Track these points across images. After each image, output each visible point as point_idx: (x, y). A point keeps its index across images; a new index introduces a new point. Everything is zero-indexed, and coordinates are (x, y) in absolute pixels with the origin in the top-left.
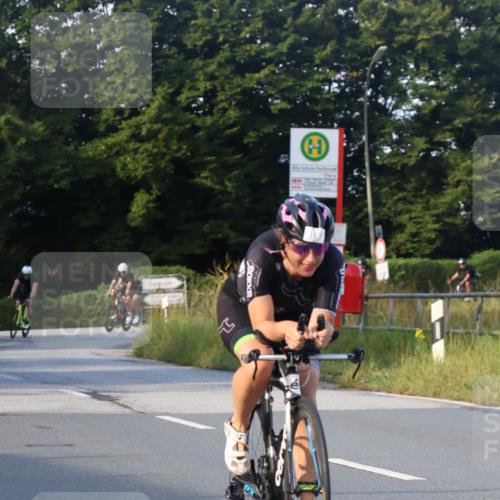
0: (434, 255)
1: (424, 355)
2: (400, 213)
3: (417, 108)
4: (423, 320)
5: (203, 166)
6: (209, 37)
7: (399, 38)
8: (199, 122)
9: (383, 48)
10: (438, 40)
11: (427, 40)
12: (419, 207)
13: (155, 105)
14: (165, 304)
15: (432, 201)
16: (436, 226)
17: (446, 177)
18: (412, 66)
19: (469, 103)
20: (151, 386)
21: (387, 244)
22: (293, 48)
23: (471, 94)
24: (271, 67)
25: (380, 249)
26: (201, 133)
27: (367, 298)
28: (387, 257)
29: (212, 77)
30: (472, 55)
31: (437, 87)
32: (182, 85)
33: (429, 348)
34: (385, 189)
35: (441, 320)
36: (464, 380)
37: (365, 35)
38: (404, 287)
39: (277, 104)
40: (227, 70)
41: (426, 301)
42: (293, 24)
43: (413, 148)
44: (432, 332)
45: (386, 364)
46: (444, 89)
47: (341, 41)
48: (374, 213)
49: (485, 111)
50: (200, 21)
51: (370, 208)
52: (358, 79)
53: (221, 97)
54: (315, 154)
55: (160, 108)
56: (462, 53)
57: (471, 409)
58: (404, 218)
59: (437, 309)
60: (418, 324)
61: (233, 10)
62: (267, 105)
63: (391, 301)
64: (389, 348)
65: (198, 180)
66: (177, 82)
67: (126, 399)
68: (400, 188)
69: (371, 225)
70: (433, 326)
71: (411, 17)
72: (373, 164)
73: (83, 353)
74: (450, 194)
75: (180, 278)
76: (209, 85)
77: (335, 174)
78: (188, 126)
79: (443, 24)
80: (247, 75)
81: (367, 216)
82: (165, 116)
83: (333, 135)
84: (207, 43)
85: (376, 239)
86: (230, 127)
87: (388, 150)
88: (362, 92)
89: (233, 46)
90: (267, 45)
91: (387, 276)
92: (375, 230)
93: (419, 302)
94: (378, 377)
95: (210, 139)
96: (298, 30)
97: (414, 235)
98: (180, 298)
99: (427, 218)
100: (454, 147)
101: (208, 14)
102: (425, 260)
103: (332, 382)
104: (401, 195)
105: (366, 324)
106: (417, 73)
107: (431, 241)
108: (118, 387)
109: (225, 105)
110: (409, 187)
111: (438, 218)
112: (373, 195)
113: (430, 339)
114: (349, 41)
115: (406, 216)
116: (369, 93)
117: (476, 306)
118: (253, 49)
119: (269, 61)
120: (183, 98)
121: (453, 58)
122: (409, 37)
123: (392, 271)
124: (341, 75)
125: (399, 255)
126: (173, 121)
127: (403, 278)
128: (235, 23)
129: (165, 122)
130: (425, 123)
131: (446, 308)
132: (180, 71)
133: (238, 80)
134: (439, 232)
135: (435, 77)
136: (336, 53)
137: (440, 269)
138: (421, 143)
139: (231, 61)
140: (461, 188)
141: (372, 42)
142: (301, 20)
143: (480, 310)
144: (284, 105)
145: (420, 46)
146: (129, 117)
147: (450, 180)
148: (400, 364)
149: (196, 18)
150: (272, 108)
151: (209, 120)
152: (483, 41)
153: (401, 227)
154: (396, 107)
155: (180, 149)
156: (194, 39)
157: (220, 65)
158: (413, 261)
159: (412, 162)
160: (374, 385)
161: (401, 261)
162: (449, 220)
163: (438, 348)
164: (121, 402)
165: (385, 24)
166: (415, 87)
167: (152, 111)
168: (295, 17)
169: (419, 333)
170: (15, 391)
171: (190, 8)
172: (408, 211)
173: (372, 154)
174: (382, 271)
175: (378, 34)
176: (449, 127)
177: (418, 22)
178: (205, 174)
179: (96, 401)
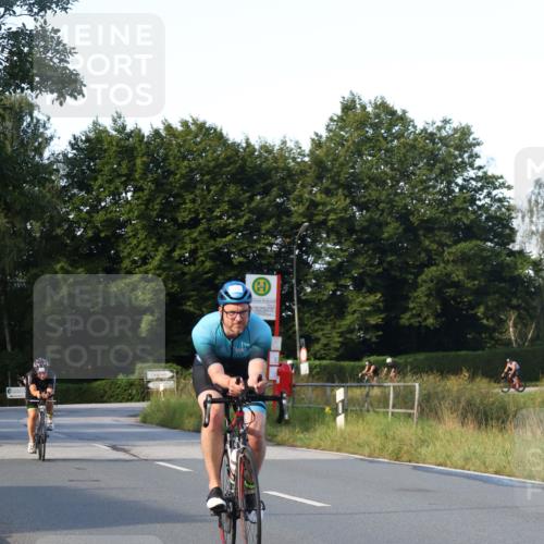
0: (338, 359)
1: (331, 424)
2: (317, 331)
3: (329, 263)
4: (331, 401)
5: (189, 298)
6: (193, 216)
7: (317, 218)
8: (186, 269)
9: (306, 224)
10: (342, 220)
11: (334, 220)
12: (329, 327)
13: (158, 258)
14: (162, 388)
15: (338, 323)
16: (340, 339)
17: (347, 308)
18: (324, 235)
19: (361, 260)
20: (151, 443)
21: (308, 351)
22: (247, 223)
23: (362, 254)
24: (234, 235)
25: (303, 354)
26: (187, 277)
27: (294, 386)
28: (308, 359)
29: (194, 241)
30: (364, 230)
31: (341, 249)
32: (175, 246)
33: (335, 419)
34: (307, 315)
35: (343, 401)
36: (357, 441)
37: (295, 215)
38: (318, 380)
39: (237, 259)
40: (205, 236)
41: (333, 388)
42: (248, 207)
43: (326, 289)
44: (337, 409)
45: (306, 429)
46: (345, 251)
47: (279, 218)
48: (300, 330)
49: (371, 265)
50: (188, 206)
51: (297, 327)
52: (290, 243)
53: (200, 253)
54: (261, 292)
55: (160, 260)
56: (357, 228)
57: (361, 460)
58: (319, 334)
59: (340, 394)
60: (327, 403)
61: (208, 198)
62: (231, 259)
63: (310, 389)
64: (308, 419)
65: (184, 307)
66: (172, 244)
67: (135, 450)
68: (317, 315)
69: (298, 338)
70: (337, 405)
71: (324, 204)
72: (299, 298)
73: (107, 420)
74: (349, 319)
75: (172, 371)
76: (193, 246)
77: (274, 305)
78: (179, 272)
79: (345, 210)
80: (218, 239)
81: (295, 332)
82: (164, 265)
83: (273, 280)
84: (192, 219)
85: (301, 347)
86: (207, 273)
87: (309, 290)
88: (292, 252)
89: (209, 220)
90: (231, 221)
91: (308, 372)
92: (300, 341)
93: (328, 390)
94: (301, 439)
95: (193, 280)
96: (251, 211)
97: (326, 345)
98: (171, 384)
99: (334, 334)
100: (351, 288)
101: (193, 201)
102: (333, 362)
103: (270, 441)
104: (317, 319)
105: (294, 402)
106: (328, 240)
107: (337, 350)
108: (130, 443)
109: (203, 259)
110: (323, 313)
111: (342, 334)
112: (299, 319)
113: (335, 414)
114: (285, 219)
115: (321, 333)
116: (297, 252)
117: (365, 393)
118: (221, 223)
119: (232, 231)
120: (176, 254)
121: (351, 231)
122: (323, 217)
123: (311, 368)
124: (279, 241)
125: (316, 358)
126: (169, 268)
127: (318, 373)
128: (210, 206)
129: (164, 269)
130: (334, 273)
131: (346, 393)
132: (174, 237)
133: (212, 242)
134: (342, 343)
135: (339, 243)
136: (275, 226)
137: (342, 368)
138: (331, 286)
139: (208, 230)
140: (356, 315)
141: (300, 220)
142: (253, 205)
143: (367, 395)
144: (241, 259)
145: (330, 223)
146: (140, 266)
147: (350, 310)
148: (315, 430)
149: (185, 203)
150: (234, 261)
151: (193, 268)
152: (371, 220)
153: (317, 340)
154: (315, 262)
155: (173, 287)
156: (183, 216)
157: (200, 233)
158: (325, 362)
159: (325, 298)
160: (298, 443)
161: (317, 362)
162: (348, 336)
163: (341, 420)
164: (132, 452)
165: (308, 208)
166: (327, 249)
167: (155, 262)
168: (249, 203)
169: (327, 409)
170: (62, 444)
171: (182, 196)
172: (322, 330)
173: (299, 292)
174: (304, 368)
175: (303, 215)
176: (349, 275)
177: (328, 208)
178: (189, 303)
179: (115, 452)
